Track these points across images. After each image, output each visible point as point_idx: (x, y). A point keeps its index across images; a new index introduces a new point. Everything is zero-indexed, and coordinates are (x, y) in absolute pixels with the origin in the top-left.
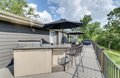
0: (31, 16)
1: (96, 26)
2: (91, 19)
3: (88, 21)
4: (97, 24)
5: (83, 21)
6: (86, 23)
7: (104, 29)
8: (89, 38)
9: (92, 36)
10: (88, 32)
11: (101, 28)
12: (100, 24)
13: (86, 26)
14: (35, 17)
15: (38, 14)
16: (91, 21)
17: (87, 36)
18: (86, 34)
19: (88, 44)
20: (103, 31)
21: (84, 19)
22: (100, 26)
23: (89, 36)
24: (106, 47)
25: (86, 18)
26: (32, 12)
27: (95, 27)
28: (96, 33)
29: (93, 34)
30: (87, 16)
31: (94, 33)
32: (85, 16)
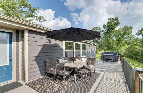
0: (33, 19)
1: (126, 32)
2: (118, 23)
3: (114, 25)
4: (127, 30)
5: (108, 26)
6: (112, 28)
7: (138, 36)
8: (115, 50)
9: (119, 46)
10: (114, 41)
11: (134, 35)
12: (132, 29)
13: (111, 32)
14: (39, 20)
15: (42, 17)
16: (118, 26)
17: (113, 47)
18: (112, 44)
19: (112, 59)
20: (137, 39)
21: (109, 23)
22: (131, 32)
23: (116, 46)
24: (140, 62)
25: (111, 21)
26: (34, 13)
27: (125, 34)
28: (126, 42)
29: (121, 44)
30: (113, 19)
31: (123, 42)
32: (110, 19)
